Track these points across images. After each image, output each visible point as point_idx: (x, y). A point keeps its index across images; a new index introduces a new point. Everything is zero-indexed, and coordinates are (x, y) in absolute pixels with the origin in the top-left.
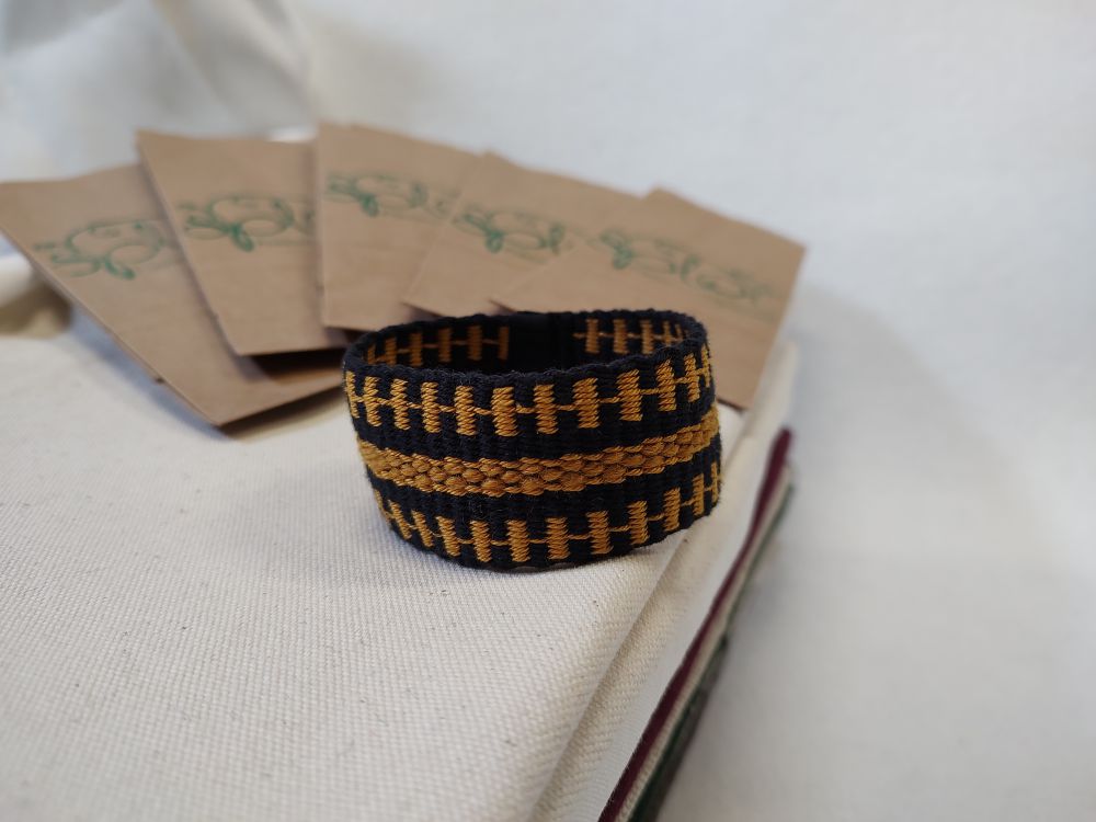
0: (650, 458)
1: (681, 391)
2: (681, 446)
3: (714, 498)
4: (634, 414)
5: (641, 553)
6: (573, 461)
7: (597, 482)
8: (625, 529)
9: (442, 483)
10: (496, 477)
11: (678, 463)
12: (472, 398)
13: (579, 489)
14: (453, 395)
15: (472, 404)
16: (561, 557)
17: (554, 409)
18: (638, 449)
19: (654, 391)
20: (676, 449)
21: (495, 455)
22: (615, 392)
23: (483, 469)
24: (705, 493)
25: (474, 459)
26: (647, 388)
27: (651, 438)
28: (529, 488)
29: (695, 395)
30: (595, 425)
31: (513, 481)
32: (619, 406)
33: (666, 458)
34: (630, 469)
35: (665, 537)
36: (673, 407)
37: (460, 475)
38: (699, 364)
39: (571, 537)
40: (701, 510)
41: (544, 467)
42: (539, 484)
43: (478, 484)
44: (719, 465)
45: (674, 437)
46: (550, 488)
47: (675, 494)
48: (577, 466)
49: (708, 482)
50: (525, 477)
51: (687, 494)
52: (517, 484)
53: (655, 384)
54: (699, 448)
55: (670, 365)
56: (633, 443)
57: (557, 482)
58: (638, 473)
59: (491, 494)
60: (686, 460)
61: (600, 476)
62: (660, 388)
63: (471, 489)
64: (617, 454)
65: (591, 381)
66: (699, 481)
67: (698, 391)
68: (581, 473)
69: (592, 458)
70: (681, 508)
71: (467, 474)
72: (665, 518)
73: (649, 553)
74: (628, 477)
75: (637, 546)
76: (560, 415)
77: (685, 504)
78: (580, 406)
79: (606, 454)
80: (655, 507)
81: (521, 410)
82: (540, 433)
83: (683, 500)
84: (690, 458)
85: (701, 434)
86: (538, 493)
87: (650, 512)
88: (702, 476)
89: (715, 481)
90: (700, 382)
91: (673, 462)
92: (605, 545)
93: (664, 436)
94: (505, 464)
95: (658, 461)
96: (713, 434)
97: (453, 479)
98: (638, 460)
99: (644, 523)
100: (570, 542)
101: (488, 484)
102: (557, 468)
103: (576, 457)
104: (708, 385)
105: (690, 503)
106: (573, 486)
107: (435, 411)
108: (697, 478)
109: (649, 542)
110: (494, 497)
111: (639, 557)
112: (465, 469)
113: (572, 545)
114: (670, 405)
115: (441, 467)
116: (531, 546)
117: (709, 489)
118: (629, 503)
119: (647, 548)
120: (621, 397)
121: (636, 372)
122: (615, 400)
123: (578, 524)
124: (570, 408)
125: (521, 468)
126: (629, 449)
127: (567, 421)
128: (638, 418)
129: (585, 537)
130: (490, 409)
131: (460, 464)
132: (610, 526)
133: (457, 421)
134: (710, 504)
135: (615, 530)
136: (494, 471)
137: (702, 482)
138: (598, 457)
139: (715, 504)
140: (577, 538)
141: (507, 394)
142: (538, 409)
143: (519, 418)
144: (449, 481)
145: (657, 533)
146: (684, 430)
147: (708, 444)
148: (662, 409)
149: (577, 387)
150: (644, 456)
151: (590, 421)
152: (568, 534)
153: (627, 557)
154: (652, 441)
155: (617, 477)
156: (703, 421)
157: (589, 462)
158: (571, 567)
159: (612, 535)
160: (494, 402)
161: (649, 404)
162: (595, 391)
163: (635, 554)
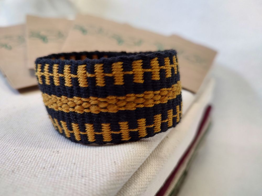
0: (147, 100)
1: (162, 72)
2: (162, 96)
3: (178, 120)
4: (139, 80)
5: (144, 141)
6: (112, 99)
7: (123, 109)
8: (136, 130)
9: (61, 107)
10: (80, 105)
11: (160, 103)
12: (70, 70)
13: (115, 112)
14: (63, 69)
15: (70, 73)
16: (108, 141)
17: (103, 75)
18: (142, 95)
19: (149, 70)
20: (160, 97)
21: (79, 95)
22: (131, 69)
23: (75, 101)
24: (173, 118)
25: (72, 97)
26: (146, 69)
27: (148, 91)
28: (93, 110)
29: (169, 75)
30: (122, 84)
31: (87, 107)
32: (133, 75)
33: (155, 101)
34: (138, 104)
35: (155, 135)
36: (158, 79)
37: (67, 104)
38: (172, 62)
39: (112, 132)
40: (171, 124)
41: (99, 101)
42: (98, 109)
43: (74, 108)
44: (180, 107)
45: (158, 92)
46: (103, 111)
47: (159, 117)
48: (114, 102)
49: (175, 113)
50: (92, 105)
51: (164, 117)
52: (88, 108)
53: (150, 67)
54: (171, 98)
55: (157, 60)
56: (139, 92)
57: (105, 108)
58: (142, 106)
59: (78, 112)
60: (164, 102)
61: (124, 106)
62: (152, 69)
63: (71, 110)
64: (132, 97)
65: (120, 63)
66: (171, 112)
67: (171, 73)
68: (116, 104)
69: (120, 98)
70: (162, 123)
71: (69, 103)
72: (154, 127)
73: (147, 141)
74: (137, 108)
75: (142, 138)
76: (106, 79)
77: (164, 121)
78: (114, 74)
79: (127, 97)
80: (150, 121)
81: (89, 75)
82: (97, 86)
83: (162, 119)
84: (166, 102)
85: (172, 92)
86: (97, 113)
87: (148, 123)
88: (172, 110)
89: (178, 113)
90: (172, 70)
91: (158, 102)
92: (127, 136)
93: (154, 90)
94: (83, 99)
95: (151, 101)
96: (178, 94)
97: (65, 105)
98: (141, 101)
99: (144, 128)
100: (112, 135)
101: (77, 107)
102: (105, 102)
103: (114, 97)
104: (176, 73)
105: (166, 121)
106: (112, 110)
107: (57, 76)
108: (170, 111)
109: (147, 137)
110: (80, 114)
111: (142, 143)
112: (69, 101)
113: (113, 136)
114: (157, 77)
115: (60, 100)
116: (95, 135)
117: (175, 116)
118: (138, 119)
119: (147, 139)
120: (134, 72)
121: (141, 61)
122: (131, 73)
123: (115, 127)
124: (110, 75)
125: (90, 101)
126: (138, 95)
127: (109, 81)
128: (142, 82)
129: (118, 133)
130: (76, 74)
131: (67, 99)
132: (129, 129)
133: (65, 80)
134: (175, 123)
135: (132, 130)
136: (79, 102)
137: (172, 113)
138: (123, 98)
139: (178, 123)
140: (115, 133)
141: (83, 68)
142: (96, 75)
143: (88, 79)
144: (63, 106)
145: (151, 133)
146: (163, 89)
147: (175, 97)
148: (153, 79)
149: (113, 66)
150: (144, 99)
151: (119, 82)
152: (111, 131)
153: (137, 142)
154: (148, 93)
155: (132, 107)
156: (173, 87)
157: (119, 100)
158: (112, 145)
159: (130, 132)
160: (78, 72)
161: (147, 76)
162: (122, 68)
163: (141, 141)
